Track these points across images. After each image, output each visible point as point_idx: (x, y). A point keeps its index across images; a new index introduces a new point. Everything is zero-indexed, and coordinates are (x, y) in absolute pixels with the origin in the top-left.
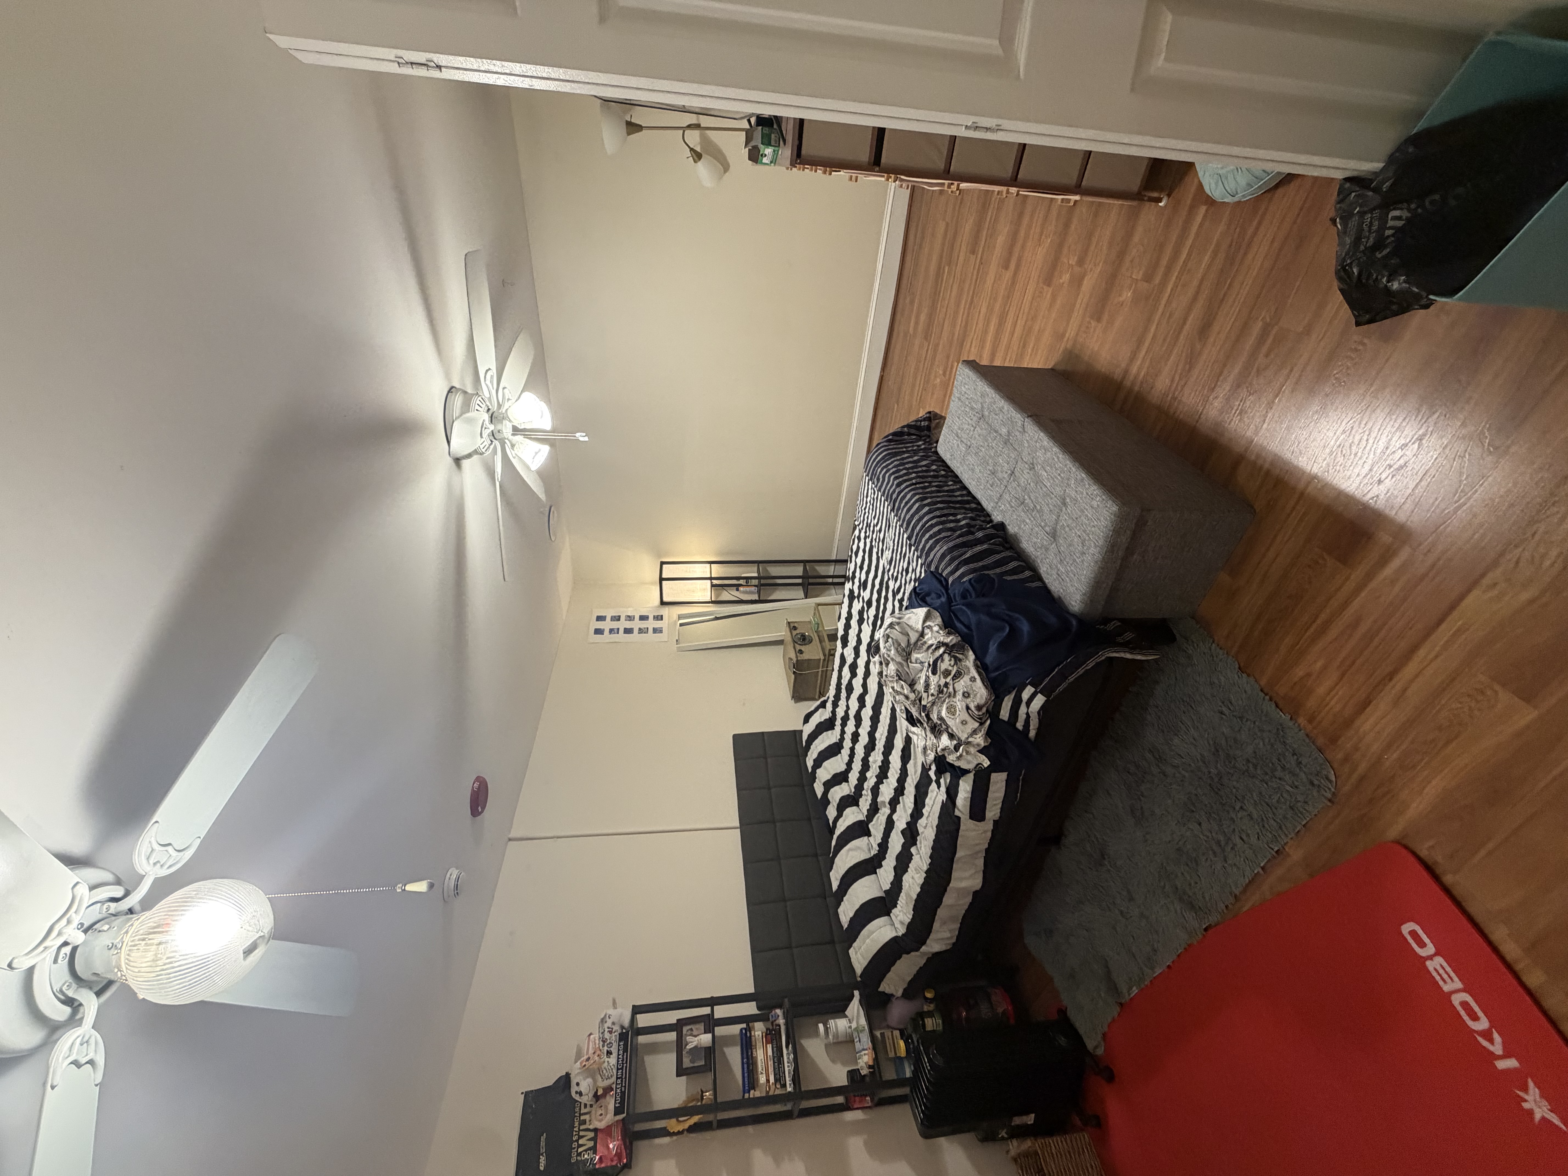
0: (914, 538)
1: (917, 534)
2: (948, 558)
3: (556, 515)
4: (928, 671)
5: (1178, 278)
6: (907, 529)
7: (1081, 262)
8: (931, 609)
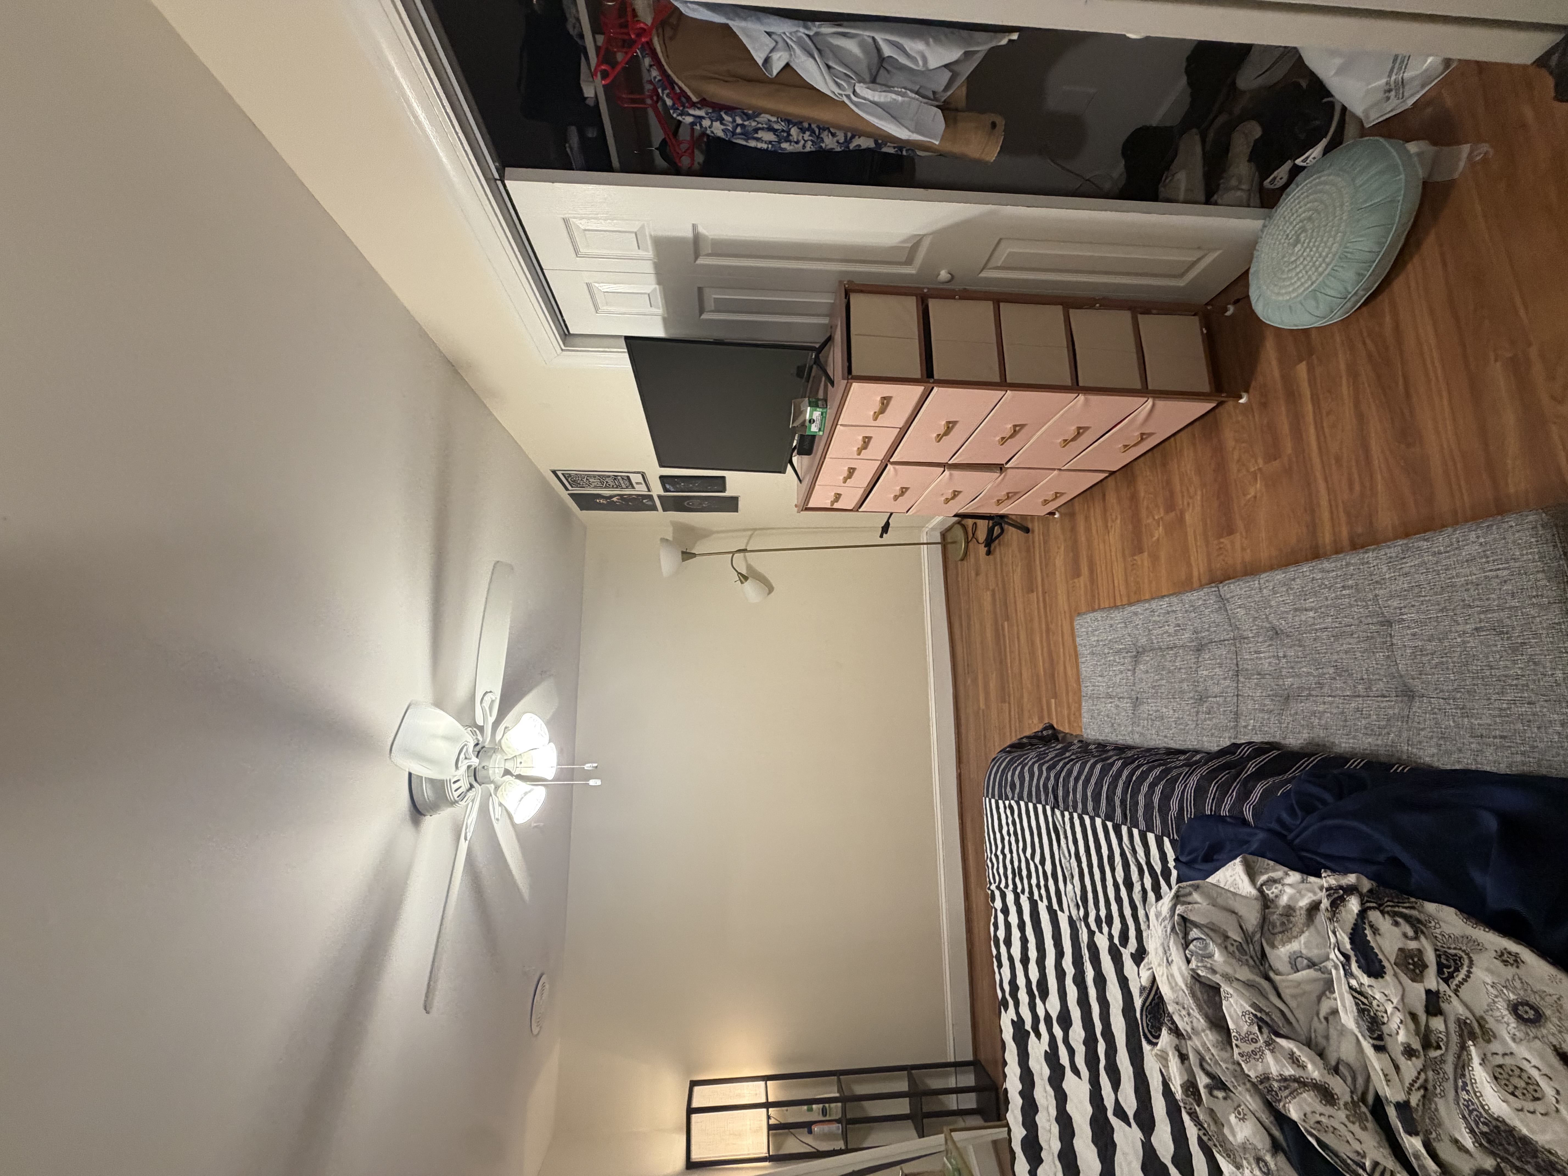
0: (1118, 811)
1: (1123, 802)
2: (1213, 788)
3: (546, 993)
4: (1348, 974)
5: (1319, 428)
6: (1097, 808)
7: (1170, 507)
8: (1249, 857)
